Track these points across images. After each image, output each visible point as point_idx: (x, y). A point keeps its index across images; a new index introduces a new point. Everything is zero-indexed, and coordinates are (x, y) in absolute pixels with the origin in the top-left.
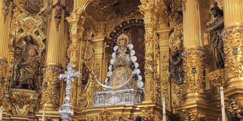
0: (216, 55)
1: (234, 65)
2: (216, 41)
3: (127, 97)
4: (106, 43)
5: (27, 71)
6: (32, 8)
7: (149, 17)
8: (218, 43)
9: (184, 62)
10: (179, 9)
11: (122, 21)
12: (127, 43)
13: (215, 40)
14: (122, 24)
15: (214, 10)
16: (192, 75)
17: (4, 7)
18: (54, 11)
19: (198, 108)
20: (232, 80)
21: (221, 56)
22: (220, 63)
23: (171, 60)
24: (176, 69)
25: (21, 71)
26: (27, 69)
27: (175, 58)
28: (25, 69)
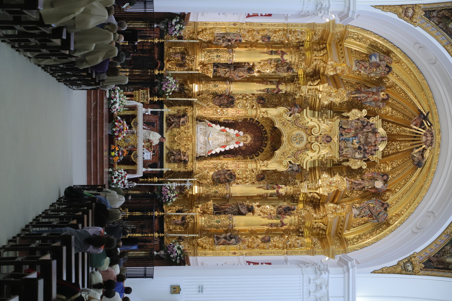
1: (211, 221)
2: (231, 208)
3: (202, 148)
5: (226, 73)
12: (244, 143)
16: (214, 191)
17: (273, 60)
18: (274, 87)
19: (192, 194)
20: (203, 218)
21: (221, 210)
22: (218, 209)
23: (229, 172)
24: (223, 174)
25: (226, 69)
26: (228, 73)
27: (231, 174)
28: (228, 72)
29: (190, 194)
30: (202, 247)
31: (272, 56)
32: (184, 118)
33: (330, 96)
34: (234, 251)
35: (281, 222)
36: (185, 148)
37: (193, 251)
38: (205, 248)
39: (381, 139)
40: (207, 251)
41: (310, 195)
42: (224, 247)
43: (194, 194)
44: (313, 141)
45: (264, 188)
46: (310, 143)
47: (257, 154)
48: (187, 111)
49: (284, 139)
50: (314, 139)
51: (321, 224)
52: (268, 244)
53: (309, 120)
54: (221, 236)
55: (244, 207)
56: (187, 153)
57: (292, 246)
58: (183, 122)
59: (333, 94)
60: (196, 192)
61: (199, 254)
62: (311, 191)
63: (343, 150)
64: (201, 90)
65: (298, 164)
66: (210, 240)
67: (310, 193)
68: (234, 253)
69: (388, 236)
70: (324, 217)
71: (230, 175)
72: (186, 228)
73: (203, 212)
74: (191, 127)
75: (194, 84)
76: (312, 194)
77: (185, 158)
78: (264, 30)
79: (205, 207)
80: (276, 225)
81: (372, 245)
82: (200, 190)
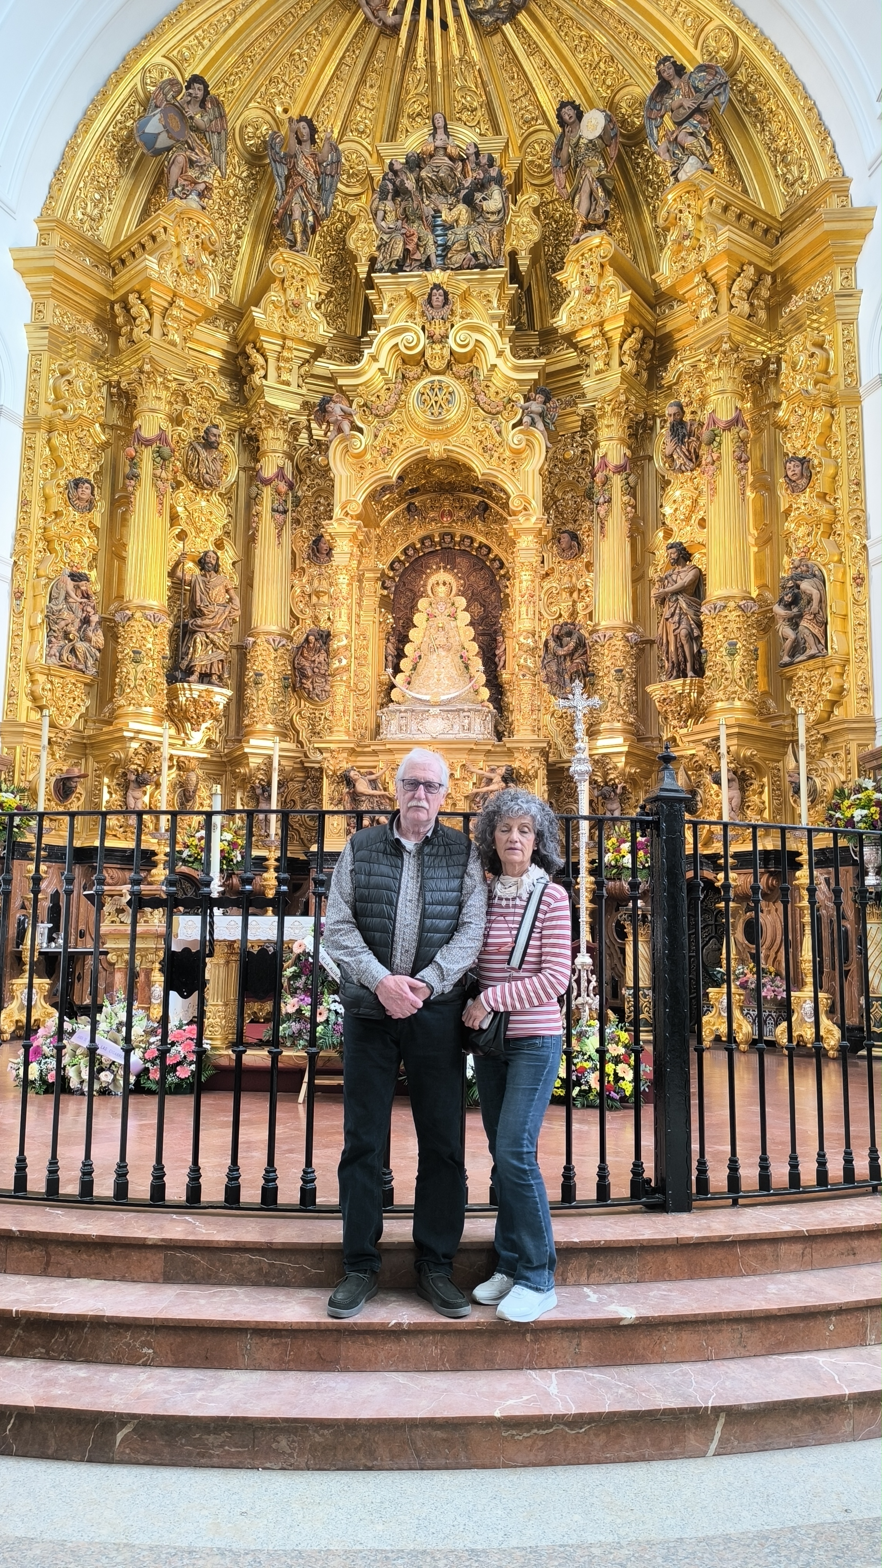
0: (672, 648)
1: (727, 675)
2: (676, 618)
3: (467, 721)
4: (380, 583)
5: (212, 642)
6: (207, 476)
7: (532, 546)
8: (679, 623)
9: (597, 654)
10: (570, 527)
11: (422, 533)
12: (454, 592)
13: (673, 615)
14: (422, 541)
15: (674, 550)
16: (614, 684)
17: (158, 472)
18: (267, 493)
19: (628, 754)
20: (719, 705)
21: (684, 651)
22: (679, 664)
23: (552, 644)
24: (559, 664)
25: (198, 640)
26: (211, 636)
27: (558, 639)
28: (207, 637)
29: (626, 764)
30: (834, 703)
31: (143, 476)
32: (356, 780)
33: (296, 306)
34: (849, 581)
35: (729, 426)
36: (464, 779)
37: (851, 737)
38: (841, 691)
39: (441, 134)
40: (851, 683)
41: (630, 365)
42: (833, 622)
43: (625, 749)
44: (446, 352)
45: (607, 515)
46: (449, 366)
47: (497, 564)
48: (334, 772)
49: (436, 449)
50: (437, 347)
51: (735, 288)
52: (816, 462)
53: (376, 366)
54: (785, 639)
55: (674, 577)
56: (481, 772)
57: (821, 376)
58: (373, 783)
59: (292, 294)
60: (620, 740)
61: (865, 712)
62: (615, 362)
63: (475, 255)
64: (271, 727)
65: (522, 401)
66: (806, 674)
67: (621, 363)
68: (860, 580)
69: (779, 47)
70: (709, 280)
71: (561, 640)
72: (759, 770)
73: (690, 716)
74: (391, 757)
75: (246, 750)
76: (625, 359)
77: (497, 778)
78: (46, 499)
79: (673, 708)
80: (743, 441)
81: (813, 97)
82: (612, 730)
